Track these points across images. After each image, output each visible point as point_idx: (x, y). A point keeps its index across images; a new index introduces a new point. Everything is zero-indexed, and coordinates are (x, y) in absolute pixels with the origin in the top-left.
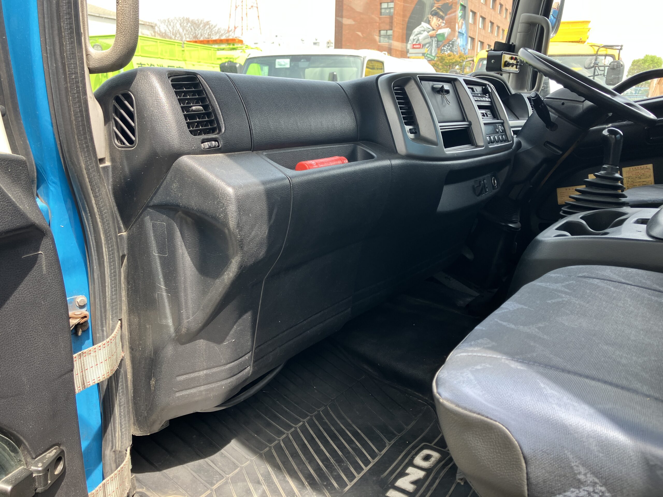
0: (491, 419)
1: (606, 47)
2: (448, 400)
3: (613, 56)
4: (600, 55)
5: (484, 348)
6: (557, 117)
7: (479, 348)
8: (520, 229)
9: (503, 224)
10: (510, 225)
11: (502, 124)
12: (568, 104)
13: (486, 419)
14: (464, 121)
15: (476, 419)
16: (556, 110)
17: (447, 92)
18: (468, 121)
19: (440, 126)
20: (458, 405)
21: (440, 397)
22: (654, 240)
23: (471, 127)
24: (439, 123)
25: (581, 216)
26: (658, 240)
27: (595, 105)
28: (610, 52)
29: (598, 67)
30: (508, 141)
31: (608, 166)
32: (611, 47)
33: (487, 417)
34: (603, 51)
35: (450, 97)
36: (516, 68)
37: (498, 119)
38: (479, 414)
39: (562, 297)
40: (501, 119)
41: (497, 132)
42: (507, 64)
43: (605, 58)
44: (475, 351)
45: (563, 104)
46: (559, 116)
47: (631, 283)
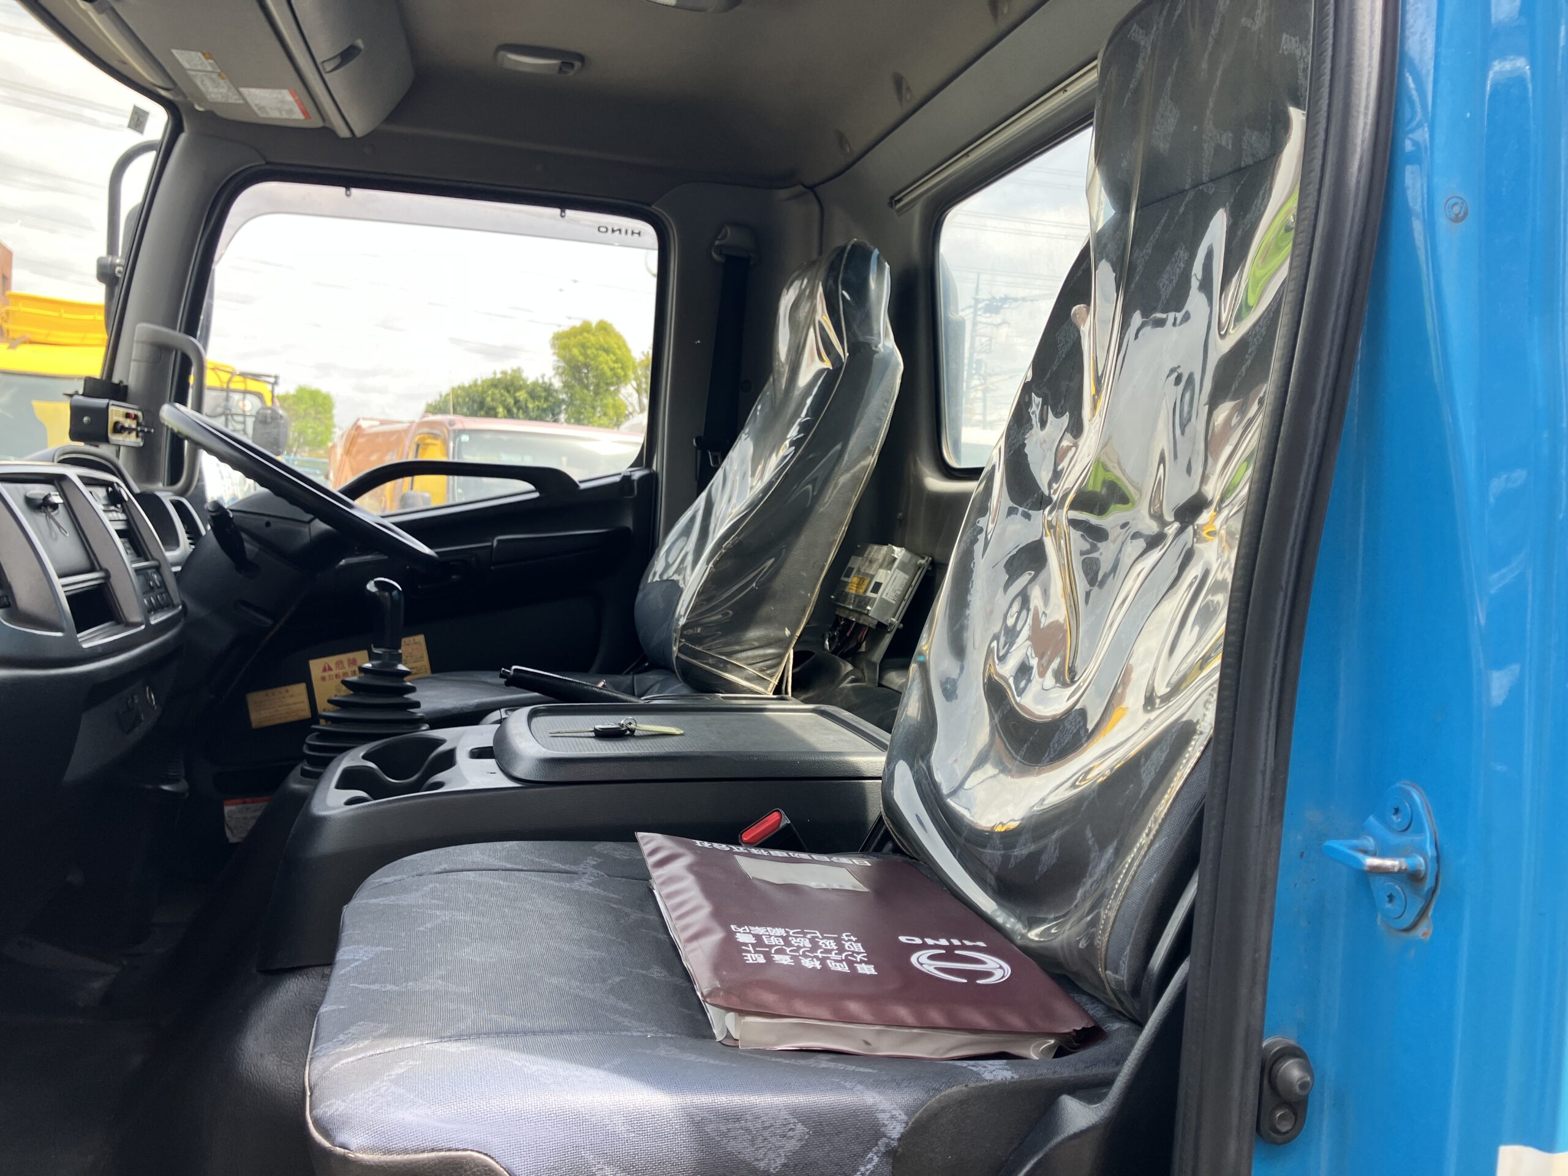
0: (457, 1150)
1: (244, 375)
2: (364, 1150)
3: (259, 396)
4: (235, 391)
5: (375, 1038)
6: (257, 550)
7: (367, 1042)
8: (187, 795)
9: (149, 787)
10: (166, 788)
11: (158, 569)
12: (276, 525)
13: (448, 1153)
14: (92, 570)
15: (430, 1160)
16: (255, 537)
17: (55, 506)
18: (102, 569)
19: (64, 586)
20: (389, 1152)
21: (346, 1151)
22: (520, 785)
23: (110, 583)
24: (61, 576)
25: (362, 754)
26: (530, 784)
27: (334, 530)
28: (252, 385)
29: (232, 415)
30: (174, 606)
31: (384, 650)
32: (256, 377)
33: (449, 1150)
34: (238, 384)
35: (61, 515)
36: (137, 436)
37: (147, 560)
38: (433, 1150)
39: (437, 917)
40: (153, 559)
41: (152, 589)
42: (119, 429)
43: (244, 399)
44: (363, 1050)
45: (268, 524)
46: (260, 549)
47: (520, 867)
